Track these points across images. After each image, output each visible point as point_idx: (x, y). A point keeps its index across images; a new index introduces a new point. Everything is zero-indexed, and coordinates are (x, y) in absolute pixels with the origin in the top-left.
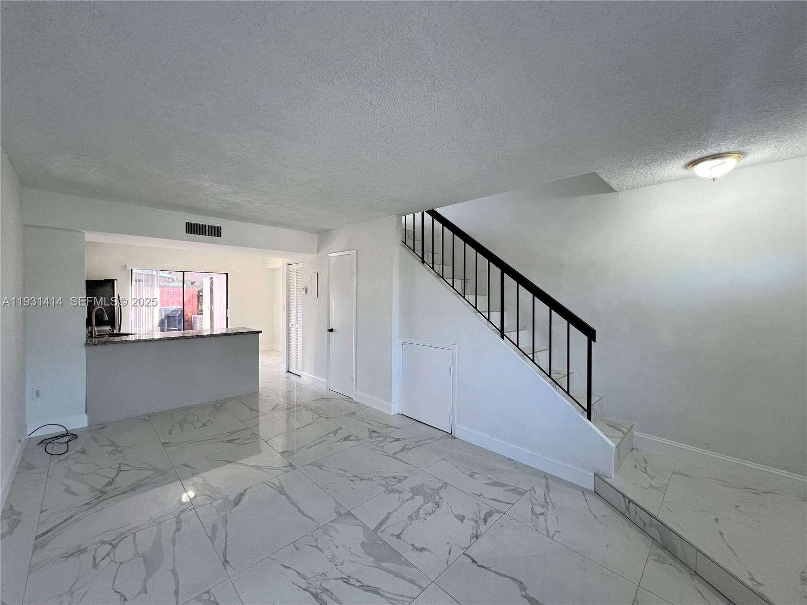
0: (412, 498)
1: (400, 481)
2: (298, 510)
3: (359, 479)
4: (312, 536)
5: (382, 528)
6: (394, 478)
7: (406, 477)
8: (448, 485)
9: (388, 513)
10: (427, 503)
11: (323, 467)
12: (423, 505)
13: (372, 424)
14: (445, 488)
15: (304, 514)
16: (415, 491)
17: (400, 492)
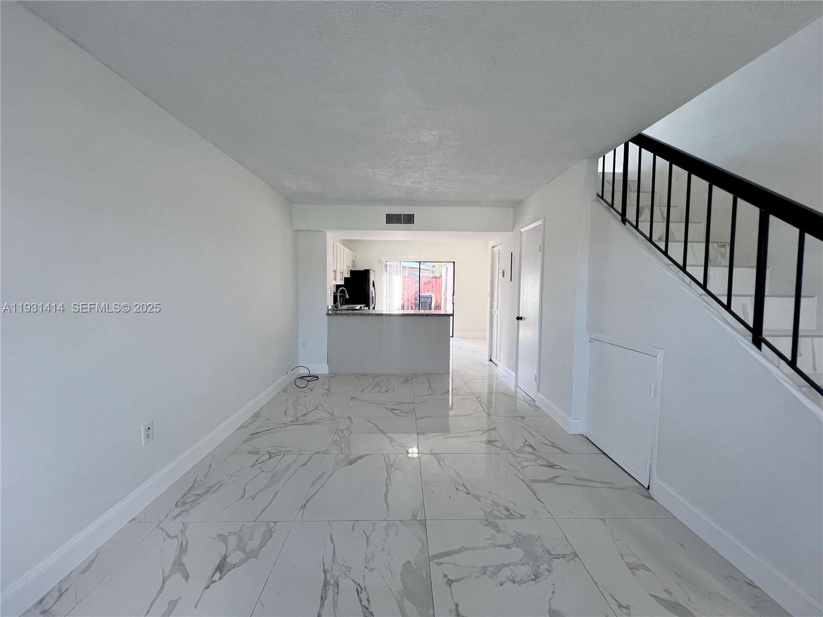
0: (508, 547)
1: (511, 516)
2: (385, 493)
3: (466, 491)
4: (374, 525)
5: (441, 560)
6: (508, 510)
7: (522, 516)
8: (576, 559)
9: (462, 547)
10: (523, 564)
11: (441, 462)
12: (515, 564)
13: (534, 437)
14: (568, 561)
15: (386, 500)
16: (520, 540)
17: (499, 530)
